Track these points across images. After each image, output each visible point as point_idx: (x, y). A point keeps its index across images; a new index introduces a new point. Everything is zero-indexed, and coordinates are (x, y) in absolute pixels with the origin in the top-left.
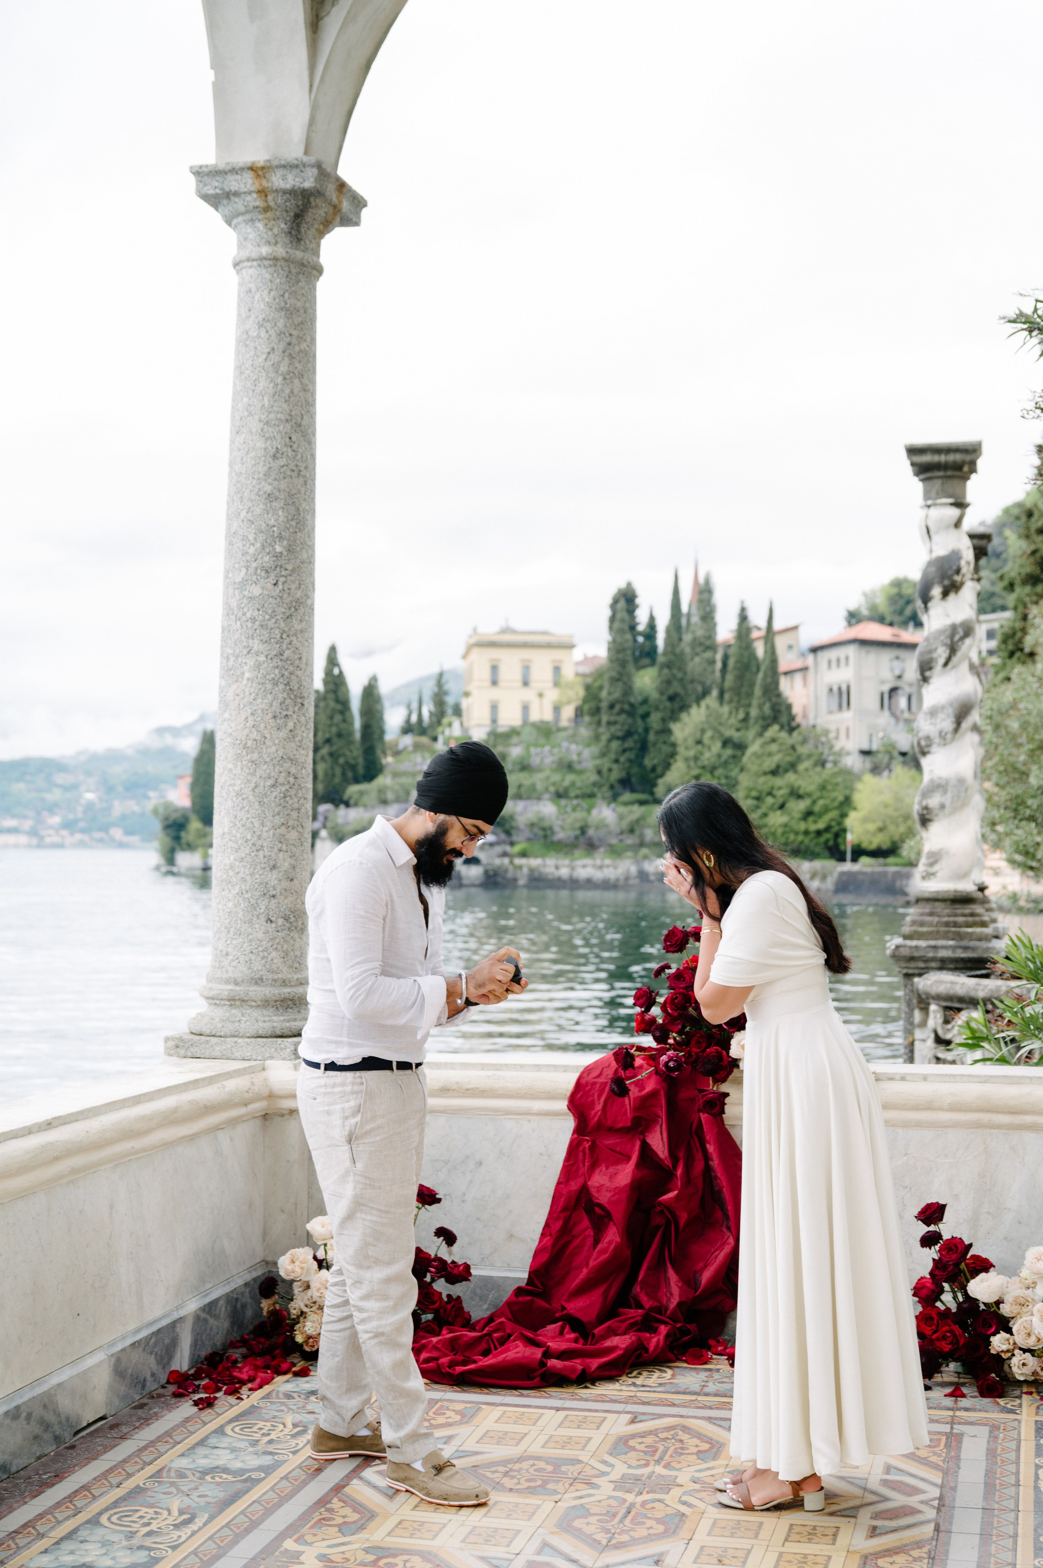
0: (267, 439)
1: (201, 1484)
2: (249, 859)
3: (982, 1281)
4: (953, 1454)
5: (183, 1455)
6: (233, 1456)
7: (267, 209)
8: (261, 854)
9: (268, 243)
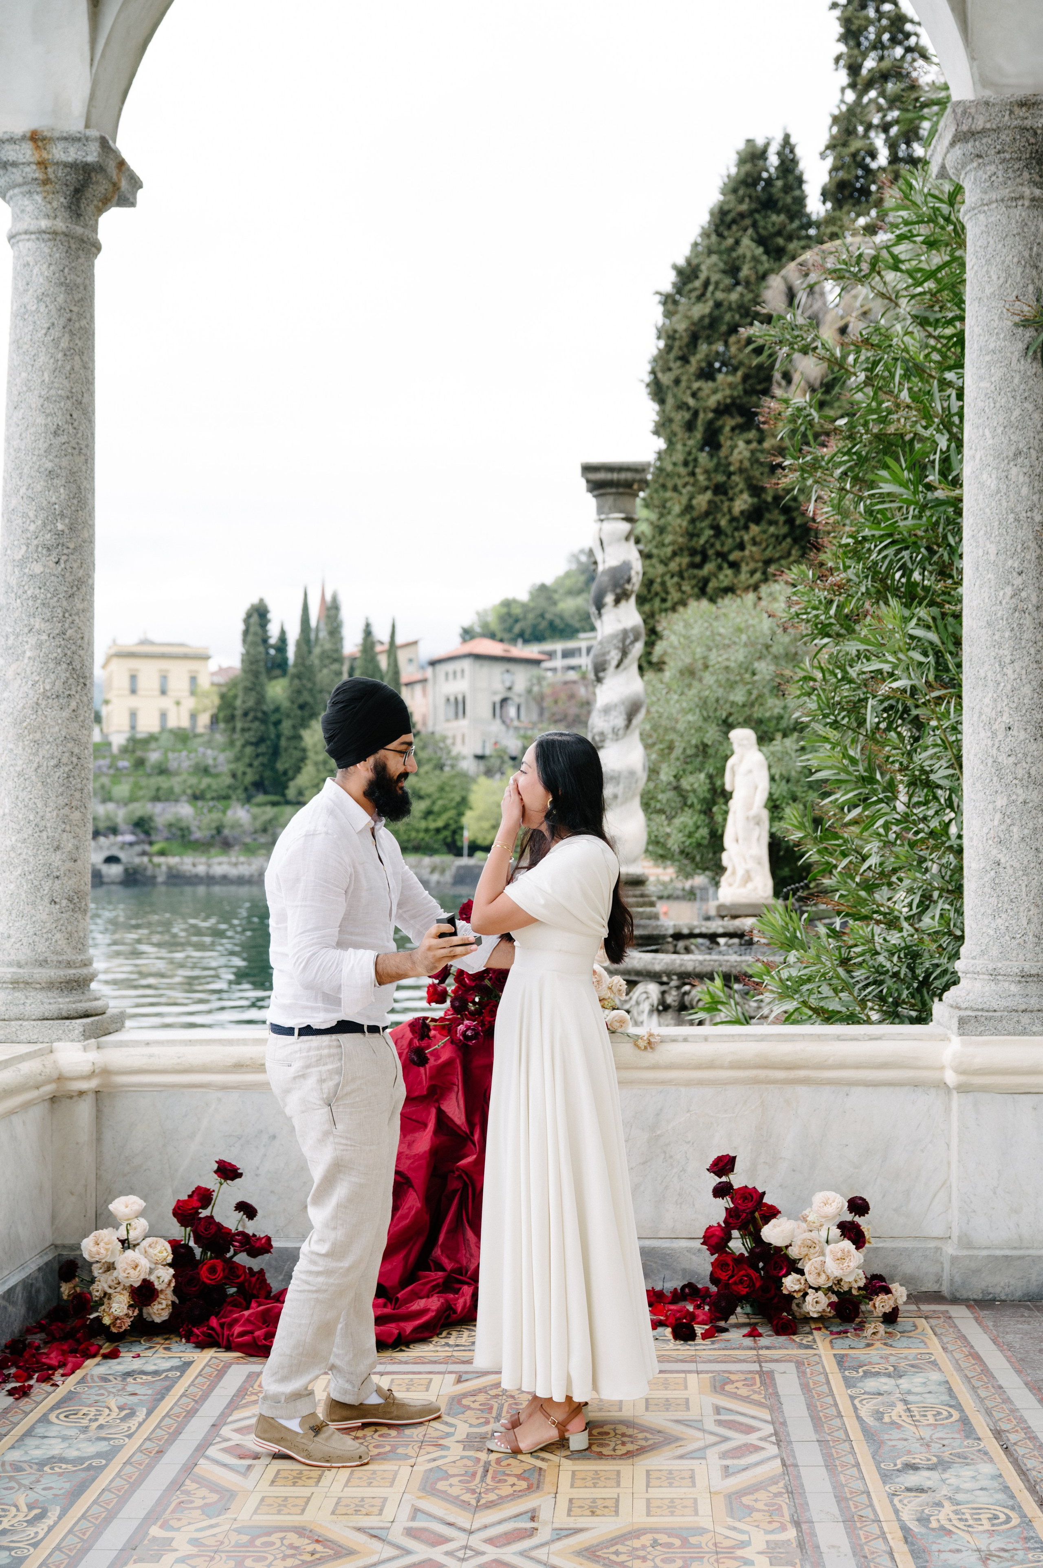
0: (47, 415)
1: (41, 1476)
2: (32, 840)
3: (774, 1226)
4: (770, 1391)
5: (13, 1447)
6: (65, 1445)
7: (46, 182)
8: (44, 834)
9: (47, 216)
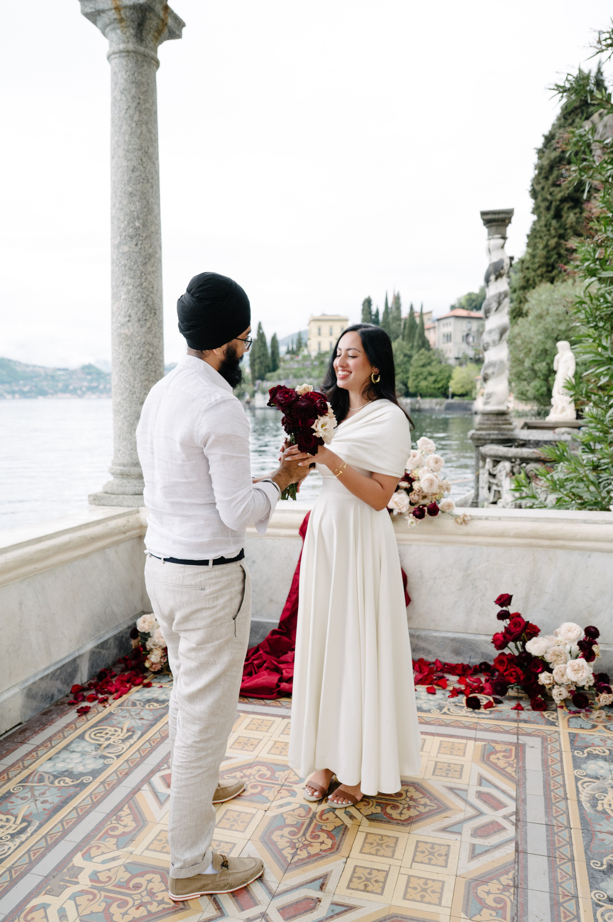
0: (128, 161)
1: (49, 789)
3: (534, 643)
4: (520, 764)
5: (51, 759)
6: (80, 760)
7: (121, 20)
8: (135, 396)
9: (124, 42)
